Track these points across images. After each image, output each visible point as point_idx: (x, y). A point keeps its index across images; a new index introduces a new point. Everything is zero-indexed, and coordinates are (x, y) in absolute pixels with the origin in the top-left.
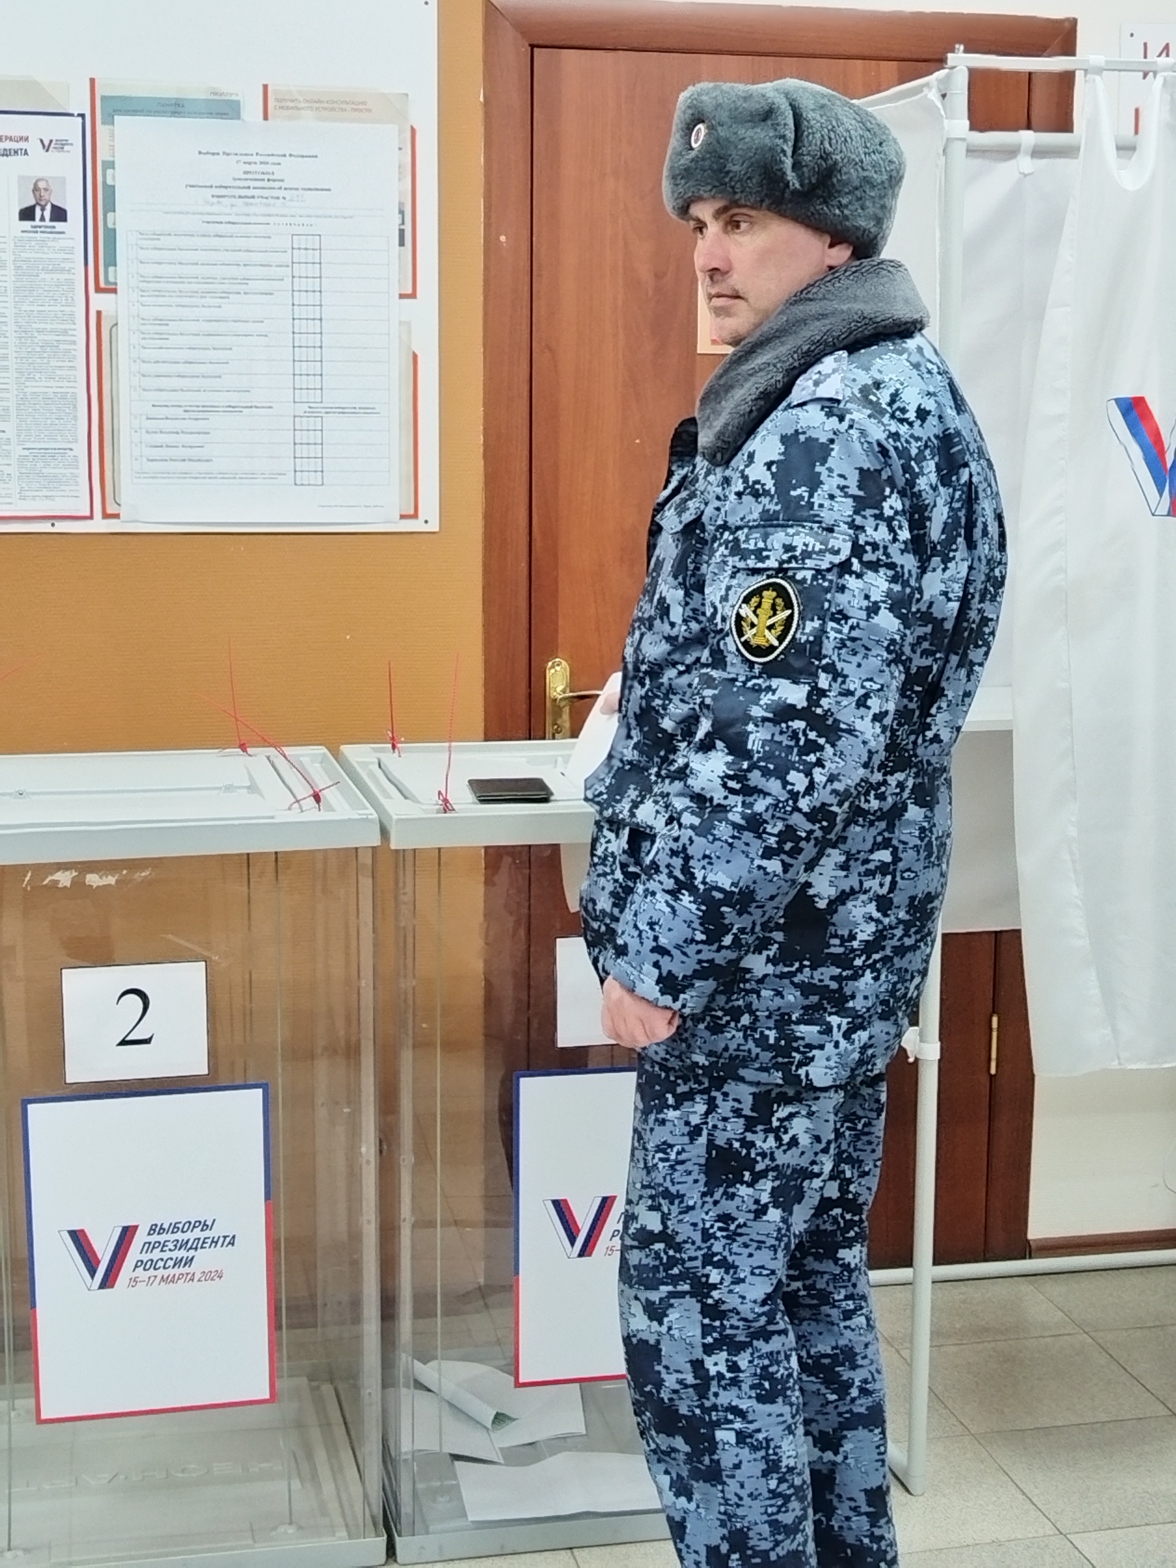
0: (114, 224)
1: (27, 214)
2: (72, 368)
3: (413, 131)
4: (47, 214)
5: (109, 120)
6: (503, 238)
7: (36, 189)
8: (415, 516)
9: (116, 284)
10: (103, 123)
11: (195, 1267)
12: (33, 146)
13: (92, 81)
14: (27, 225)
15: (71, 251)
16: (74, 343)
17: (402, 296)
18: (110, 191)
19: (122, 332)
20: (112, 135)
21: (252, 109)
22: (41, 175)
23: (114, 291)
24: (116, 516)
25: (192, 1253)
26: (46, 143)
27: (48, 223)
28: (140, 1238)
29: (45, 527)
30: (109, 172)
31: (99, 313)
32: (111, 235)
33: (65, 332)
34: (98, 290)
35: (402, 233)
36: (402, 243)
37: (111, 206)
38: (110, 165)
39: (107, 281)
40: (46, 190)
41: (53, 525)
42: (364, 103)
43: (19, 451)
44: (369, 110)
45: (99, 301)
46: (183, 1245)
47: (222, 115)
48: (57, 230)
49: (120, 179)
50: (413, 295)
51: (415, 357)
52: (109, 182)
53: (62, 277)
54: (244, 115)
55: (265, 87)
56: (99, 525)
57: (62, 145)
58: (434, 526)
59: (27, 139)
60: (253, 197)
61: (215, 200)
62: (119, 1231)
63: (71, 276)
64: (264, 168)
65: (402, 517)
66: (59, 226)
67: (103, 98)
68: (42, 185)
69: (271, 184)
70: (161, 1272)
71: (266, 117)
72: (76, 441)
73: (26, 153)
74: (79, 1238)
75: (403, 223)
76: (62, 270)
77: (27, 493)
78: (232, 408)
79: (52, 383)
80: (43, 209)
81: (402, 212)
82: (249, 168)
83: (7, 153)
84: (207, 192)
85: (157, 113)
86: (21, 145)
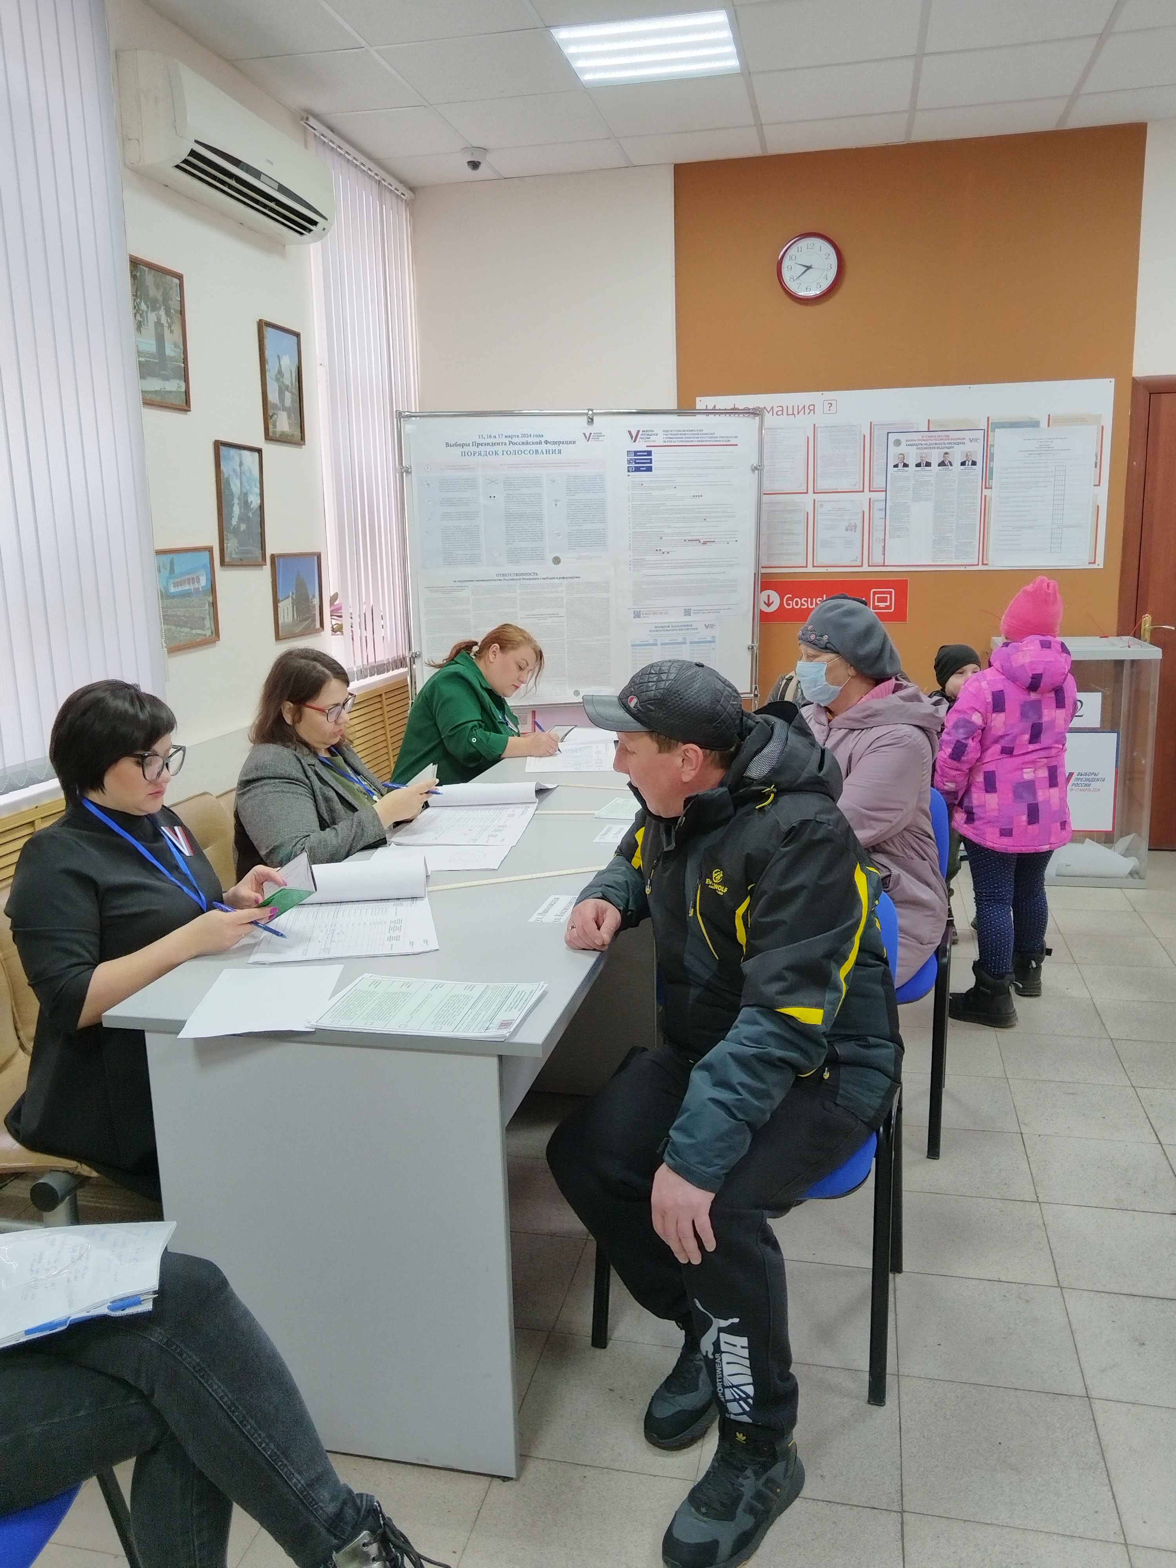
0: (993, 465)
1: (963, 464)
2: (975, 515)
3: (1103, 427)
4: (970, 463)
5: (993, 430)
6: (1135, 463)
7: (967, 455)
8: (1094, 563)
9: (992, 486)
10: (991, 432)
12: (967, 441)
13: (988, 418)
14: (963, 467)
16: (976, 506)
17: (1095, 485)
18: (992, 455)
19: (993, 502)
20: (994, 436)
21: (1044, 424)
22: (969, 450)
23: (991, 488)
24: (987, 564)
26: (971, 439)
27: (970, 466)
29: (963, 569)
30: (992, 448)
31: (985, 496)
32: (991, 469)
33: (974, 503)
34: (986, 488)
35: (1096, 464)
36: (1096, 467)
37: (992, 460)
38: (993, 446)
39: (989, 485)
41: (965, 568)
42: (1085, 419)
43: (956, 543)
44: (1086, 421)
45: (985, 492)
47: (1033, 426)
49: (997, 451)
50: (1099, 485)
51: (1098, 507)
52: (992, 452)
53: (974, 484)
54: (1041, 426)
55: (1049, 416)
56: (981, 567)
57: (976, 440)
58: (1101, 567)
59: (964, 439)
60: (1042, 454)
61: (1029, 455)
63: (976, 484)
64: (1047, 443)
65: (1090, 563)
66: (974, 467)
67: (992, 423)
68: (969, 454)
69: (1049, 449)
71: (1049, 426)
72: (975, 538)
73: (964, 443)
75: (1097, 461)
76: (974, 482)
77: (957, 557)
78: (1030, 527)
79: (968, 520)
81: (1096, 456)
82: (1043, 444)
83: (958, 444)
84: (1027, 453)
85: (1010, 427)
86: (963, 441)
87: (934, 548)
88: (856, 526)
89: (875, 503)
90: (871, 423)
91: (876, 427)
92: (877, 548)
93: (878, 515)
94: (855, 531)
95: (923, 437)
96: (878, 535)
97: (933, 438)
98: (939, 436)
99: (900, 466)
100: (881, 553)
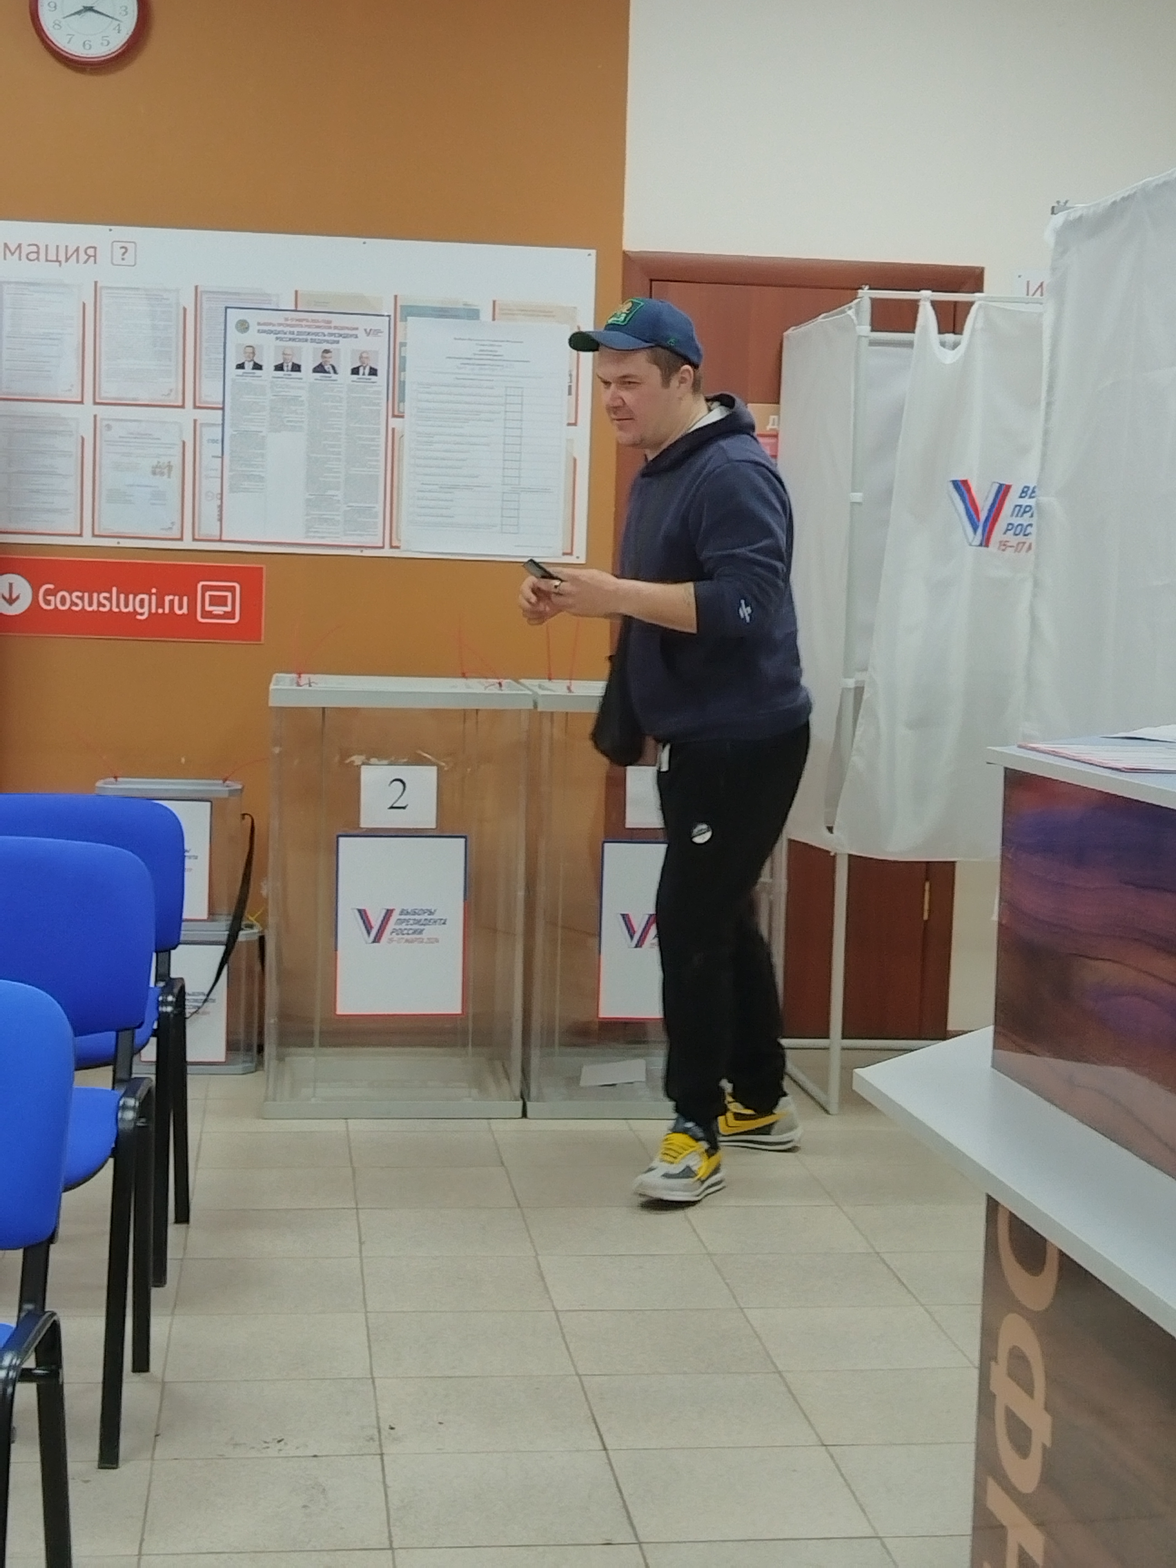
0: (405, 378)
1: (355, 371)
2: (377, 461)
4: (367, 371)
5: (404, 319)
7: (361, 357)
8: (571, 554)
9: (404, 413)
10: (401, 320)
11: (425, 935)
12: (361, 333)
13: (396, 297)
14: (355, 377)
15: (379, 393)
16: (378, 446)
17: (569, 424)
18: (403, 359)
19: (406, 439)
20: (406, 328)
21: (486, 315)
22: (364, 349)
23: (402, 417)
24: (397, 547)
25: (422, 927)
26: (368, 330)
27: (367, 376)
28: (395, 917)
29: (357, 552)
30: (403, 348)
31: (393, 430)
32: (403, 384)
33: (373, 440)
34: (394, 416)
35: (570, 387)
36: (570, 393)
37: (403, 368)
38: (403, 344)
39: (399, 411)
40: (367, 358)
41: (362, 551)
42: (552, 312)
43: (345, 508)
44: (554, 316)
45: (394, 423)
46: (418, 922)
47: (470, 318)
48: (372, 380)
49: (410, 353)
50: (575, 424)
51: (575, 460)
52: (403, 354)
53: (375, 408)
54: (482, 317)
55: (494, 302)
56: (387, 552)
57: (378, 332)
59: (357, 329)
60: (484, 365)
61: (463, 366)
62: (384, 912)
63: (378, 408)
64: (492, 348)
65: (564, 554)
66: (373, 378)
67: (402, 306)
68: (364, 355)
69: (495, 358)
70: (406, 937)
71: (494, 319)
72: (377, 502)
73: (356, 337)
74: (363, 914)
75: (571, 382)
76: (375, 404)
77: (348, 532)
78: (467, 487)
79: (365, 469)
80: (364, 368)
81: (571, 375)
82: (482, 348)
83: (346, 336)
84: (459, 362)
85: (432, 316)
86: (354, 332)
87: (307, 515)
88: (170, 467)
89: (204, 429)
90: (196, 287)
91: (205, 297)
92: (209, 509)
93: (209, 451)
94: (169, 477)
95: (286, 319)
96: (210, 485)
97: (304, 323)
98: (313, 321)
99: (249, 366)
100: (216, 517)
